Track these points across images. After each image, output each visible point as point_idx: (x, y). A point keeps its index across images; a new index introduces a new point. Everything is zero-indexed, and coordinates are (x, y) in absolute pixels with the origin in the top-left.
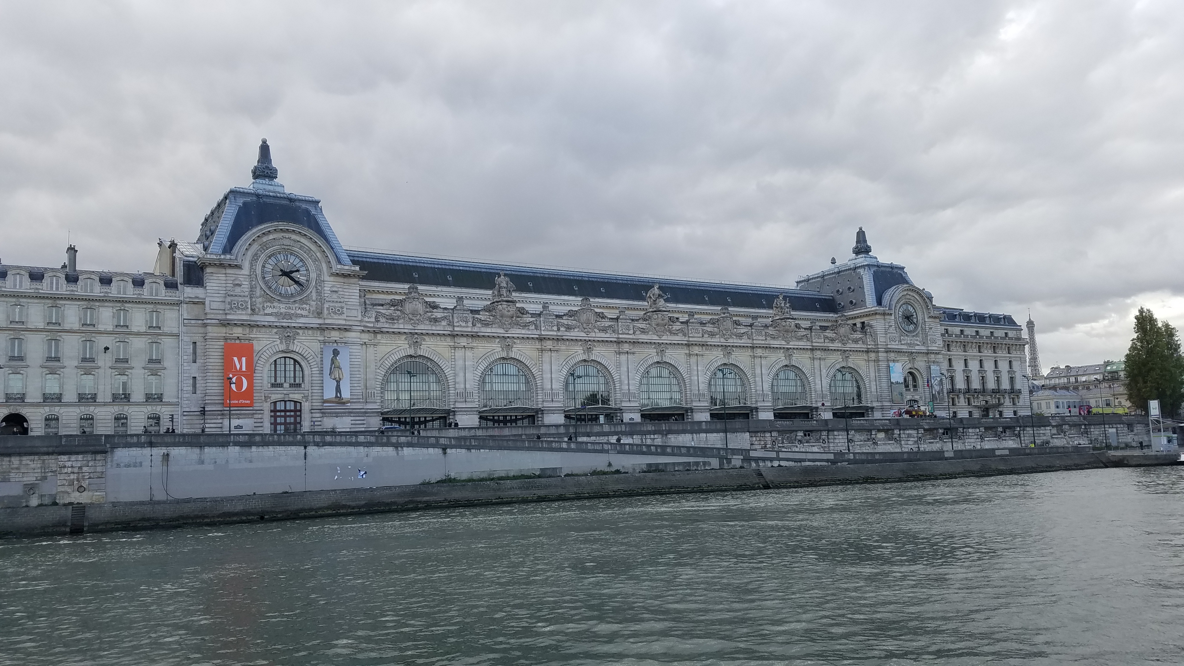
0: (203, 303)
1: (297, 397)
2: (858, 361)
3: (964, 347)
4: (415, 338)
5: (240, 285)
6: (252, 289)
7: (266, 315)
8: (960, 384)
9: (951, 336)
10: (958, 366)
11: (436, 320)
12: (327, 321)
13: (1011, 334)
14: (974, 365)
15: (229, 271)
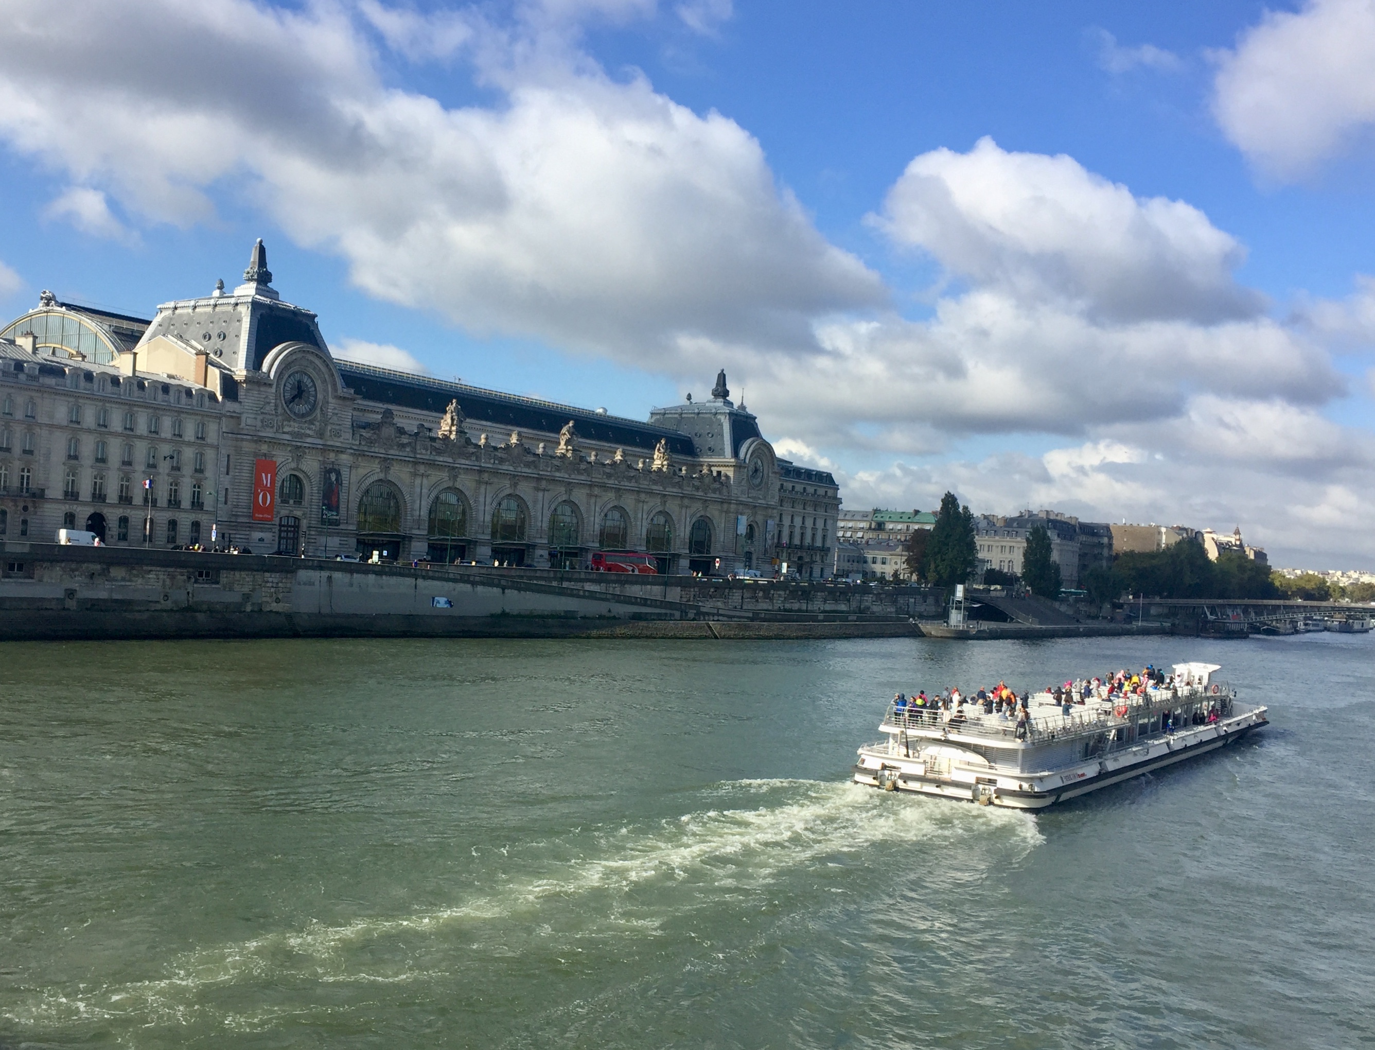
0: (239, 418)
1: (298, 513)
2: (713, 512)
3: (793, 502)
4: (386, 462)
5: (269, 403)
6: (276, 406)
7: (284, 433)
8: (785, 540)
9: (785, 491)
10: (787, 521)
11: (403, 446)
12: (329, 443)
13: (830, 493)
14: (798, 521)
15: (262, 389)
